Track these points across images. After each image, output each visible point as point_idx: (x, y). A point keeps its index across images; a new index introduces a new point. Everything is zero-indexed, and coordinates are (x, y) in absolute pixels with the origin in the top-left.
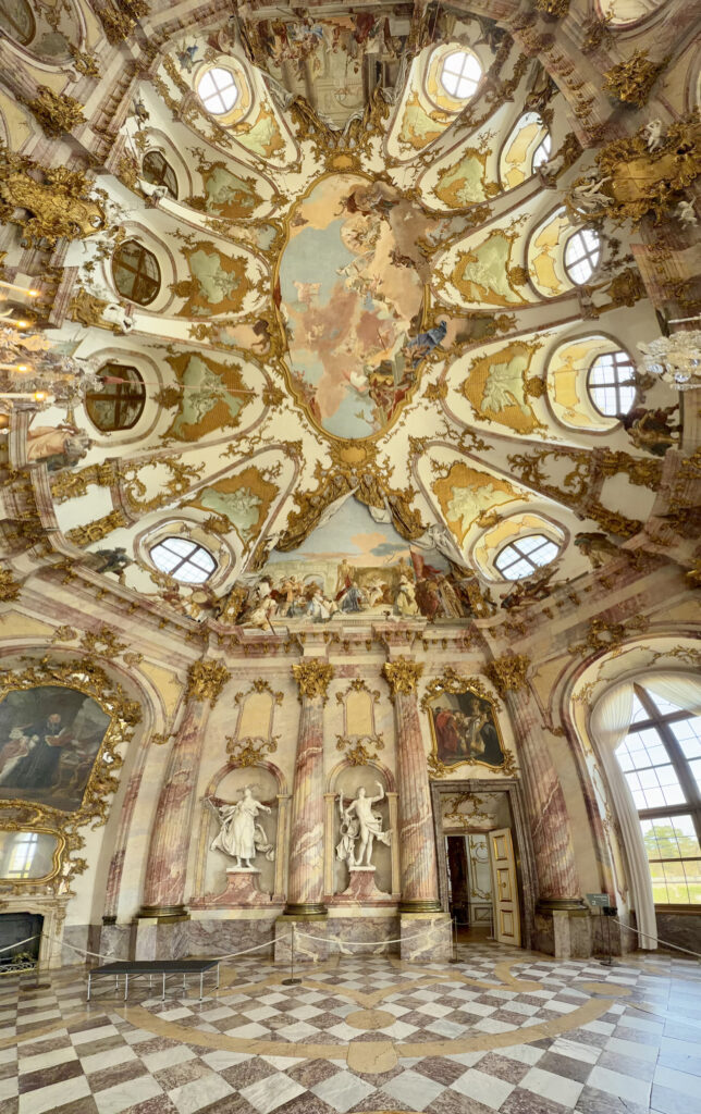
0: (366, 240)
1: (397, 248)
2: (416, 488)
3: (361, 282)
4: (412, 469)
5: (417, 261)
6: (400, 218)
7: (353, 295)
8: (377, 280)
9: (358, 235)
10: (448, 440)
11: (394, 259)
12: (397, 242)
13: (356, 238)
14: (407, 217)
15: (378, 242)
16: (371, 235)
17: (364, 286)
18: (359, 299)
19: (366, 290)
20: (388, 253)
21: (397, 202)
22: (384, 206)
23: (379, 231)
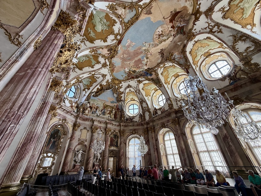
0: (161, 38)
1: (165, 49)
2: (124, 92)
3: (147, 51)
4: (125, 89)
5: (164, 58)
6: (178, 40)
7: (142, 52)
8: (151, 53)
9: (161, 34)
10: (135, 89)
11: (161, 51)
12: (167, 48)
13: (159, 35)
14: (179, 43)
15: (163, 43)
16: (165, 38)
17: (146, 52)
18: (142, 54)
19: (146, 54)
20: (162, 48)
21: (184, 33)
22: (181, 30)
23: (168, 39)
